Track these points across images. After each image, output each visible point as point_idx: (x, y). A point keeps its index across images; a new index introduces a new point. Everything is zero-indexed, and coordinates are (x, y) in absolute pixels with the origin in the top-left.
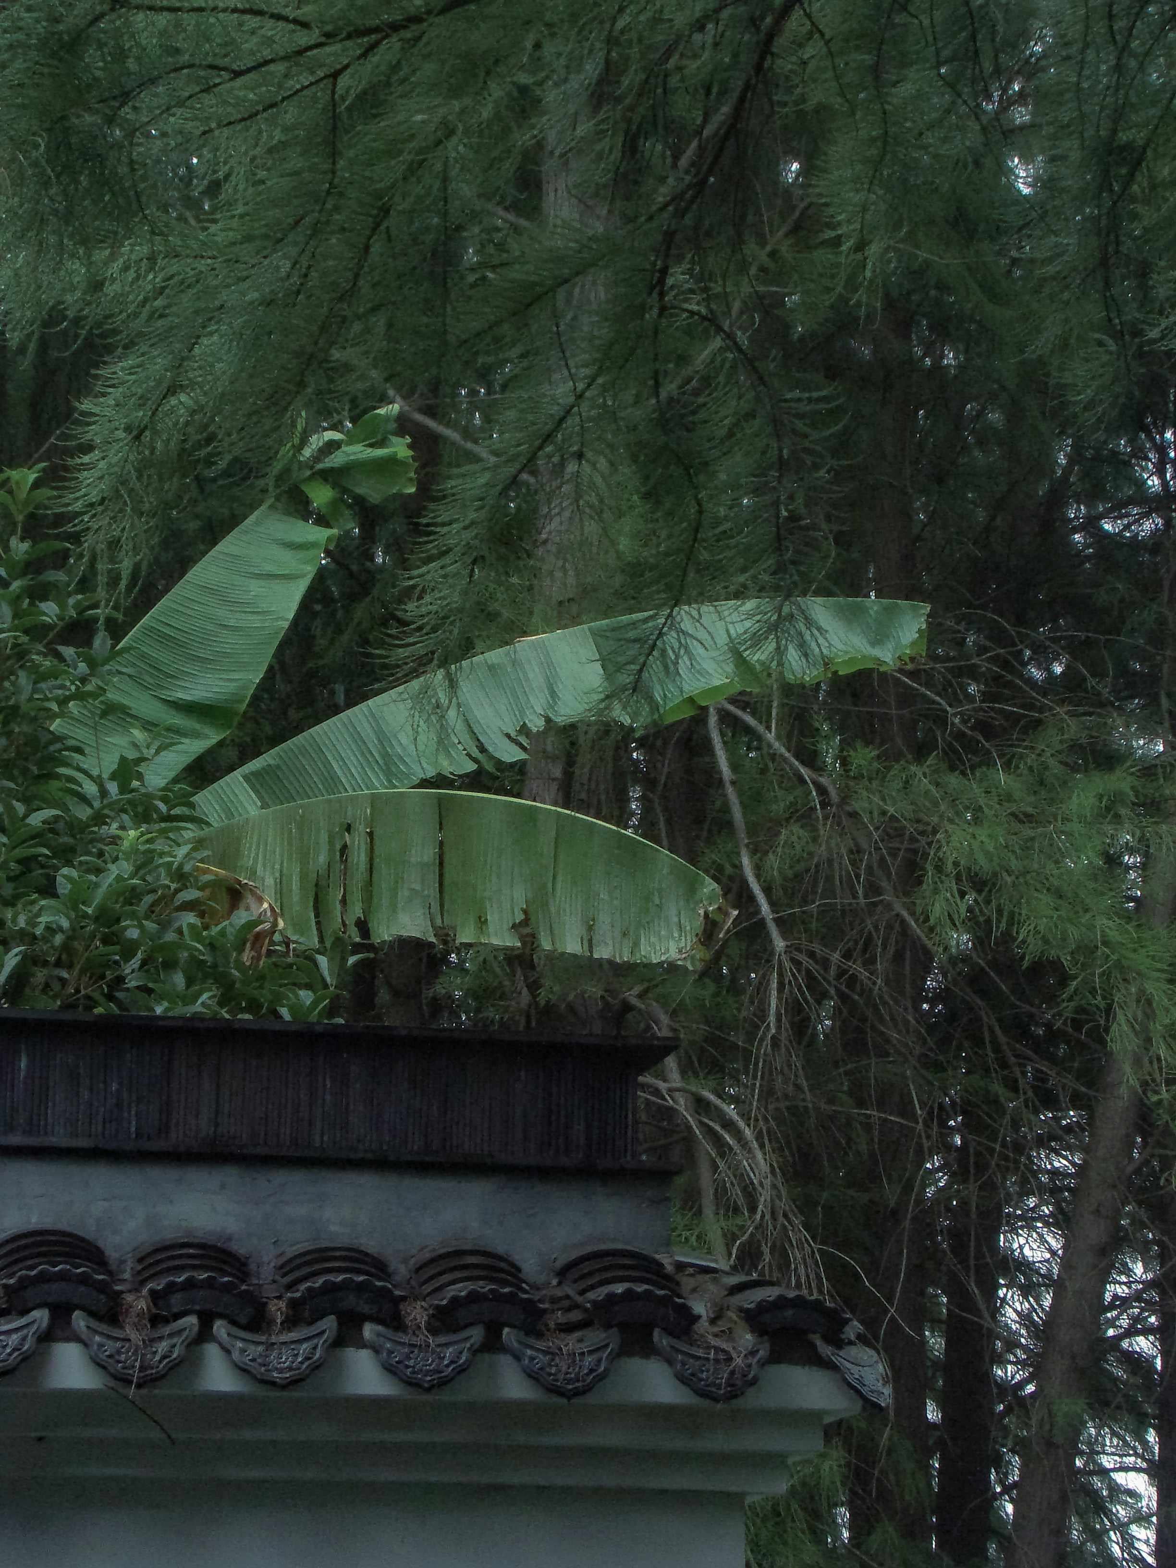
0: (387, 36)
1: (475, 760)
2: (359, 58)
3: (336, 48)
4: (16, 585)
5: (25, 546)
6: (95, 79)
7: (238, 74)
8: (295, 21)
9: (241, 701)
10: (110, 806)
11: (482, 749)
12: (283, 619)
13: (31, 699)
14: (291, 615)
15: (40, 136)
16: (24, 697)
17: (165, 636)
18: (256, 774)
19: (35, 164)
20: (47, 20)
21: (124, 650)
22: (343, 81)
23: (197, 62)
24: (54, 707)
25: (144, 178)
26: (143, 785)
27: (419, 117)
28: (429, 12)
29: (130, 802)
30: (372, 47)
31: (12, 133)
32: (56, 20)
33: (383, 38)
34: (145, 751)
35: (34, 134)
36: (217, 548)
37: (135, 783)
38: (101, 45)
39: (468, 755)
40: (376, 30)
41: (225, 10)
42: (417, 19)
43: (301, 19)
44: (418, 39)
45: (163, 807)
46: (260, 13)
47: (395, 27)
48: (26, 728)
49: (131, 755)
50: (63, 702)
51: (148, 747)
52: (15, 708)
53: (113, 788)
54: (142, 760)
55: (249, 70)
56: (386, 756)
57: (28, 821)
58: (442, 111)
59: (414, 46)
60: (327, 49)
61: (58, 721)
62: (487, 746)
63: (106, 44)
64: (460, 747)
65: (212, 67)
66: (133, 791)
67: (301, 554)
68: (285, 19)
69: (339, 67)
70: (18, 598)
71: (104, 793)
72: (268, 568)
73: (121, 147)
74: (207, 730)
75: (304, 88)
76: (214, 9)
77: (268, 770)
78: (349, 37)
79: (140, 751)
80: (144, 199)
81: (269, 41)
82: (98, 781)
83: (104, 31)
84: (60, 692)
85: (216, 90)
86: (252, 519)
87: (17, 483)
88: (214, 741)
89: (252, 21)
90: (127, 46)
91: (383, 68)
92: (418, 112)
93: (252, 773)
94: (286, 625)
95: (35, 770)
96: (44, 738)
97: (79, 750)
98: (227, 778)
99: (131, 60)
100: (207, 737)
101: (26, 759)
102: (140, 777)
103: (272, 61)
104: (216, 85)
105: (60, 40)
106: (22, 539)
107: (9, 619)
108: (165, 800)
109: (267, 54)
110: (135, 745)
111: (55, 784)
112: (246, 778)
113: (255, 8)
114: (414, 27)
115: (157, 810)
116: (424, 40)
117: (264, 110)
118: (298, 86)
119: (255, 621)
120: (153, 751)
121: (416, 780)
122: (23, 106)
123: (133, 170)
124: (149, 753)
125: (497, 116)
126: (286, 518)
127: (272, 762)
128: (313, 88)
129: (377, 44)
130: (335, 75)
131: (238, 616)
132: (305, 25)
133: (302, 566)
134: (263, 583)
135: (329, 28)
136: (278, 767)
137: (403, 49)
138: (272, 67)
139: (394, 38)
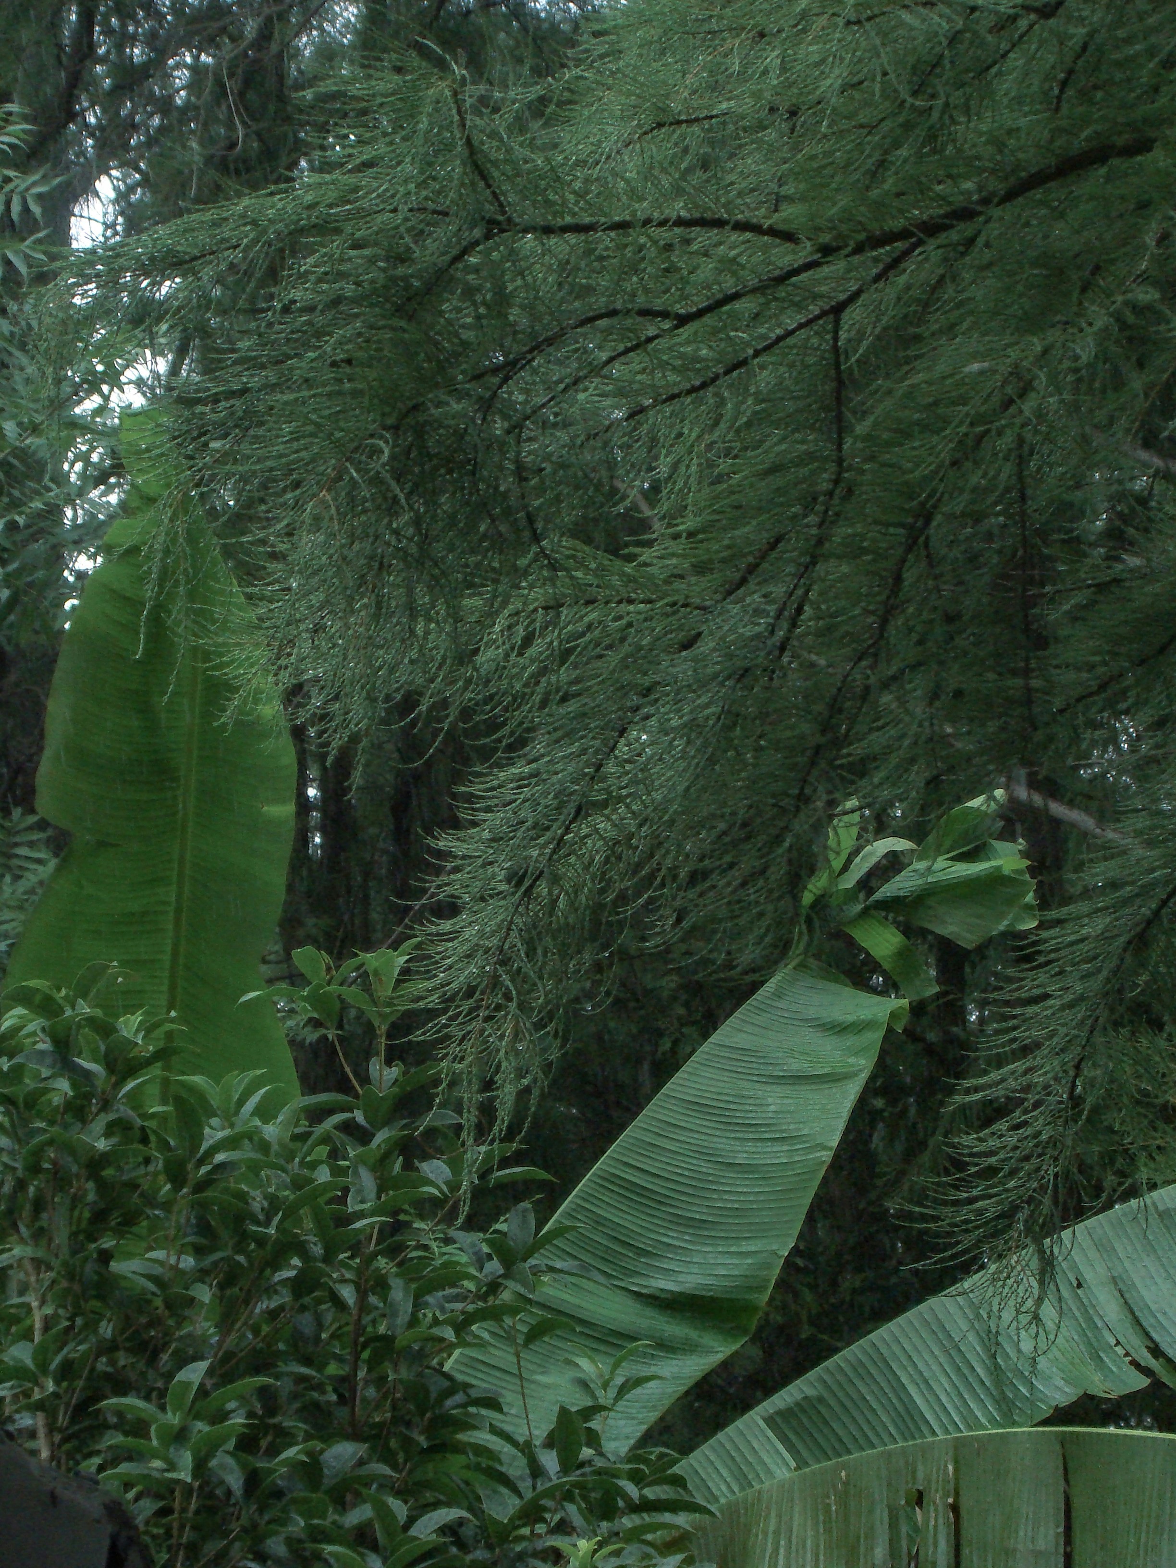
0: (920, 243)
1: (1146, 1371)
2: (877, 279)
3: (836, 267)
4: (381, 1137)
5: (393, 1072)
6: (465, 344)
7: (683, 320)
8: (772, 232)
9: (760, 1289)
10: (548, 1493)
11: (1156, 1351)
12: (825, 1148)
13: (414, 1322)
14: (834, 1141)
15: (381, 437)
16: (402, 1319)
17: (633, 1187)
18: (787, 1414)
19: (376, 480)
20: (387, 259)
21: (559, 1232)
22: (853, 316)
23: (618, 305)
24: (449, 1334)
25: (541, 490)
26: (601, 1454)
27: (976, 367)
28: (985, 201)
29: (581, 1485)
30: (895, 264)
31: (338, 435)
32: (403, 258)
33: (915, 246)
34: (600, 1393)
35: (372, 436)
36: (714, 1039)
37: (587, 1452)
38: (469, 292)
39: (1135, 1363)
40: (904, 235)
41: (662, 224)
42: (965, 214)
43: (781, 227)
44: (970, 242)
45: (632, 1490)
46: (719, 223)
47: (932, 229)
48: (405, 1373)
49: (577, 1401)
50: (461, 1326)
51: (605, 1386)
52: (388, 1340)
53: (550, 1461)
54: (595, 1409)
55: (700, 314)
56: (996, 1371)
57: (413, 1532)
58: (1014, 354)
59: (963, 254)
60: (825, 270)
61: (457, 1352)
62: (1164, 1347)
63: (478, 289)
64: (1119, 1350)
65: (645, 313)
66: (582, 1465)
67: (851, 1041)
68: (756, 229)
69: (842, 297)
70: (384, 1159)
71: (536, 1471)
72: (795, 1066)
73: (503, 446)
74: (709, 1339)
75: (790, 333)
76: (647, 222)
77: (806, 1406)
78: (859, 249)
79: (594, 1397)
80: (539, 525)
81: (731, 265)
82: (527, 1449)
83: (476, 270)
84: (459, 1306)
85: (651, 346)
86: (770, 986)
87: (376, 973)
88: (720, 1357)
89: (702, 238)
90: (510, 287)
91: (916, 292)
92: (975, 356)
93: (779, 1413)
94: (827, 1156)
95: (423, 1441)
96: (437, 1386)
97: (493, 1404)
98: (740, 1423)
99: (515, 311)
100: (710, 1351)
101: (408, 1424)
102: (593, 1439)
103: (736, 296)
104: (650, 340)
105: (408, 287)
106: (389, 1062)
107: (373, 1195)
108: (636, 1477)
109: (729, 285)
110: (584, 1384)
111: (457, 1461)
112: (770, 1421)
113: (708, 215)
114: (962, 226)
115: (625, 1496)
116: (981, 241)
117: (728, 372)
118: (779, 331)
119: (778, 1154)
120: (612, 1393)
121: (1046, 1410)
122: (356, 393)
123: (522, 479)
124: (605, 1397)
125: (1103, 356)
126: (821, 984)
127: (810, 1392)
128: (802, 334)
129: (906, 253)
130: (838, 310)
131: (750, 1147)
132: (789, 237)
133: (852, 1060)
134: (787, 1090)
135: (825, 238)
136: (821, 1399)
137: (945, 260)
138: (737, 305)
139: (931, 244)
